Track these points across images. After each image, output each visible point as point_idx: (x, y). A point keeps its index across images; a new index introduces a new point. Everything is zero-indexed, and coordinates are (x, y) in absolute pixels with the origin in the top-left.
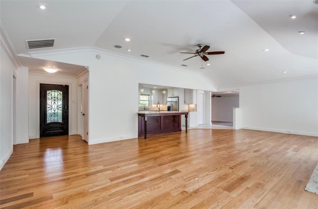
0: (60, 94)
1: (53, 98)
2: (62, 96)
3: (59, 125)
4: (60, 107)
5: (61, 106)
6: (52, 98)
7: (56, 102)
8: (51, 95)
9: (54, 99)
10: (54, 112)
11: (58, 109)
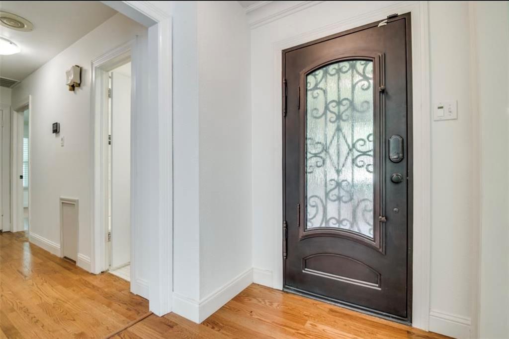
0: (365, 78)
1: (330, 106)
2: (371, 91)
3: (359, 253)
4: (364, 149)
5: (370, 146)
6: (327, 108)
7: (346, 127)
8: (325, 92)
9: (336, 110)
10: (335, 176)
11: (353, 161)
